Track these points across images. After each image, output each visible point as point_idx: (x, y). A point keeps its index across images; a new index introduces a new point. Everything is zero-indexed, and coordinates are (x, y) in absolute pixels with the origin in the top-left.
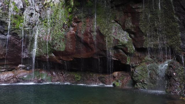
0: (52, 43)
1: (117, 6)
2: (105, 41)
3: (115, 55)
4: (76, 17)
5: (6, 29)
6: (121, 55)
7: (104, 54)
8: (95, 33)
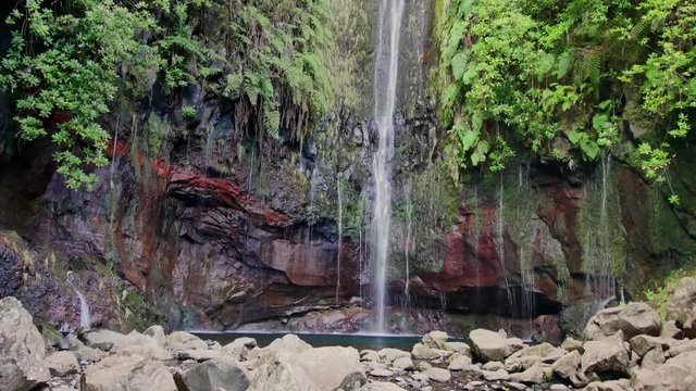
0: (416, 256)
1: (544, 186)
2: (518, 257)
3: (539, 285)
4: (464, 204)
5: (334, 231)
6: (547, 284)
7: (517, 280)
8: (501, 240)
